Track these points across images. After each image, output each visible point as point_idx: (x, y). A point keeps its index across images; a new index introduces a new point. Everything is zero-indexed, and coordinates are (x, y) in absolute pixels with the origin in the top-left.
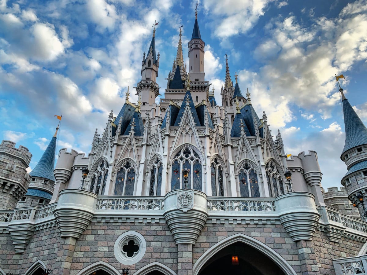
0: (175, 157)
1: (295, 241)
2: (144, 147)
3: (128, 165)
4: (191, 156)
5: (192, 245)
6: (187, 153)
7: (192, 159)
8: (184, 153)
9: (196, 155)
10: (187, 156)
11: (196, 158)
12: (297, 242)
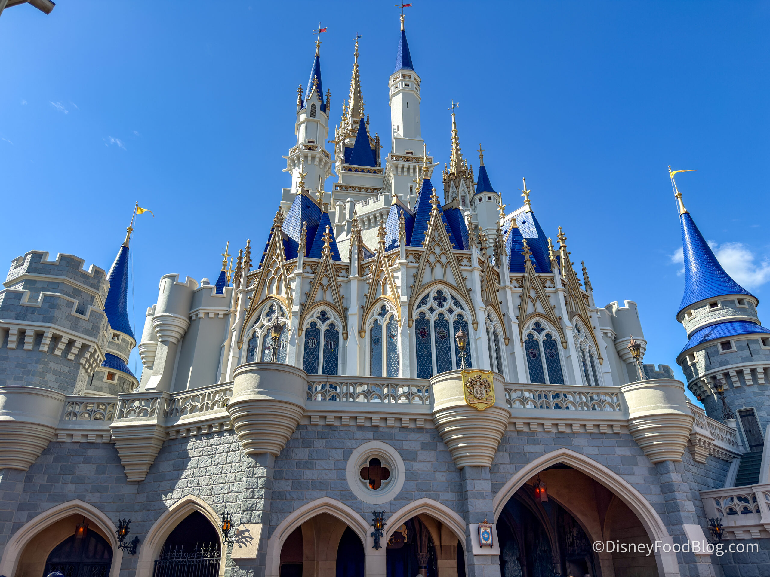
0: (419, 306)
1: (653, 462)
2: (354, 283)
3: (324, 316)
4: (449, 304)
5: (488, 469)
6: (440, 298)
7: (450, 311)
8: (435, 299)
9: (457, 303)
10: (441, 305)
11: (457, 310)
12: (656, 464)
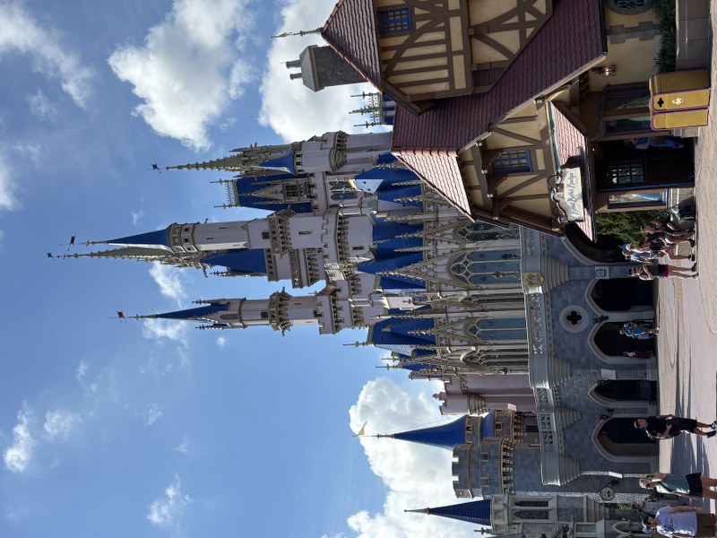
0: (467, 282)
2: (449, 315)
3: (473, 330)
4: (462, 264)
5: (570, 269)
6: (459, 269)
7: (466, 263)
8: (459, 272)
10: (464, 268)
